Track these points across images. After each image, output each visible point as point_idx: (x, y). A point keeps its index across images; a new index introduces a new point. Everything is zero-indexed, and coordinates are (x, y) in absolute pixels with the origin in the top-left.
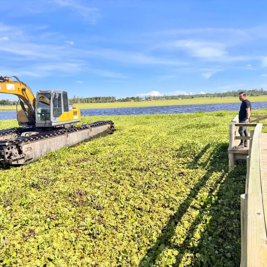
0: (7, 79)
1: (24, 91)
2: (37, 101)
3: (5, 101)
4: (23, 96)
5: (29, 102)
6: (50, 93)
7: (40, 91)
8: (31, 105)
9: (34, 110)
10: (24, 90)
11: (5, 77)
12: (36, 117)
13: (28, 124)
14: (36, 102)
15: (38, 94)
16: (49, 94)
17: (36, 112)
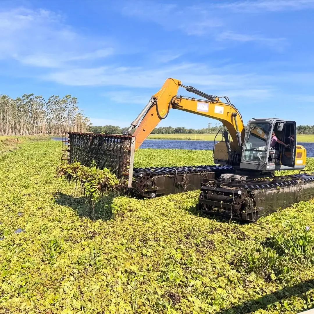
0: (217, 99)
1: (233, 118)
2: (248, 133)
3: (180, 129)
4: (232, 124)
5: (237, 133)
6: (271, 122)
7: (254, 119)
8: (238, 137)
9: (242, 145)
10: (234, 115)
11: (215, 97)
12: (243, 155)
13: (228, 163)
14: (246, 134)
15: (251, 123)
16: (269, 123)
17: (244, 148)
